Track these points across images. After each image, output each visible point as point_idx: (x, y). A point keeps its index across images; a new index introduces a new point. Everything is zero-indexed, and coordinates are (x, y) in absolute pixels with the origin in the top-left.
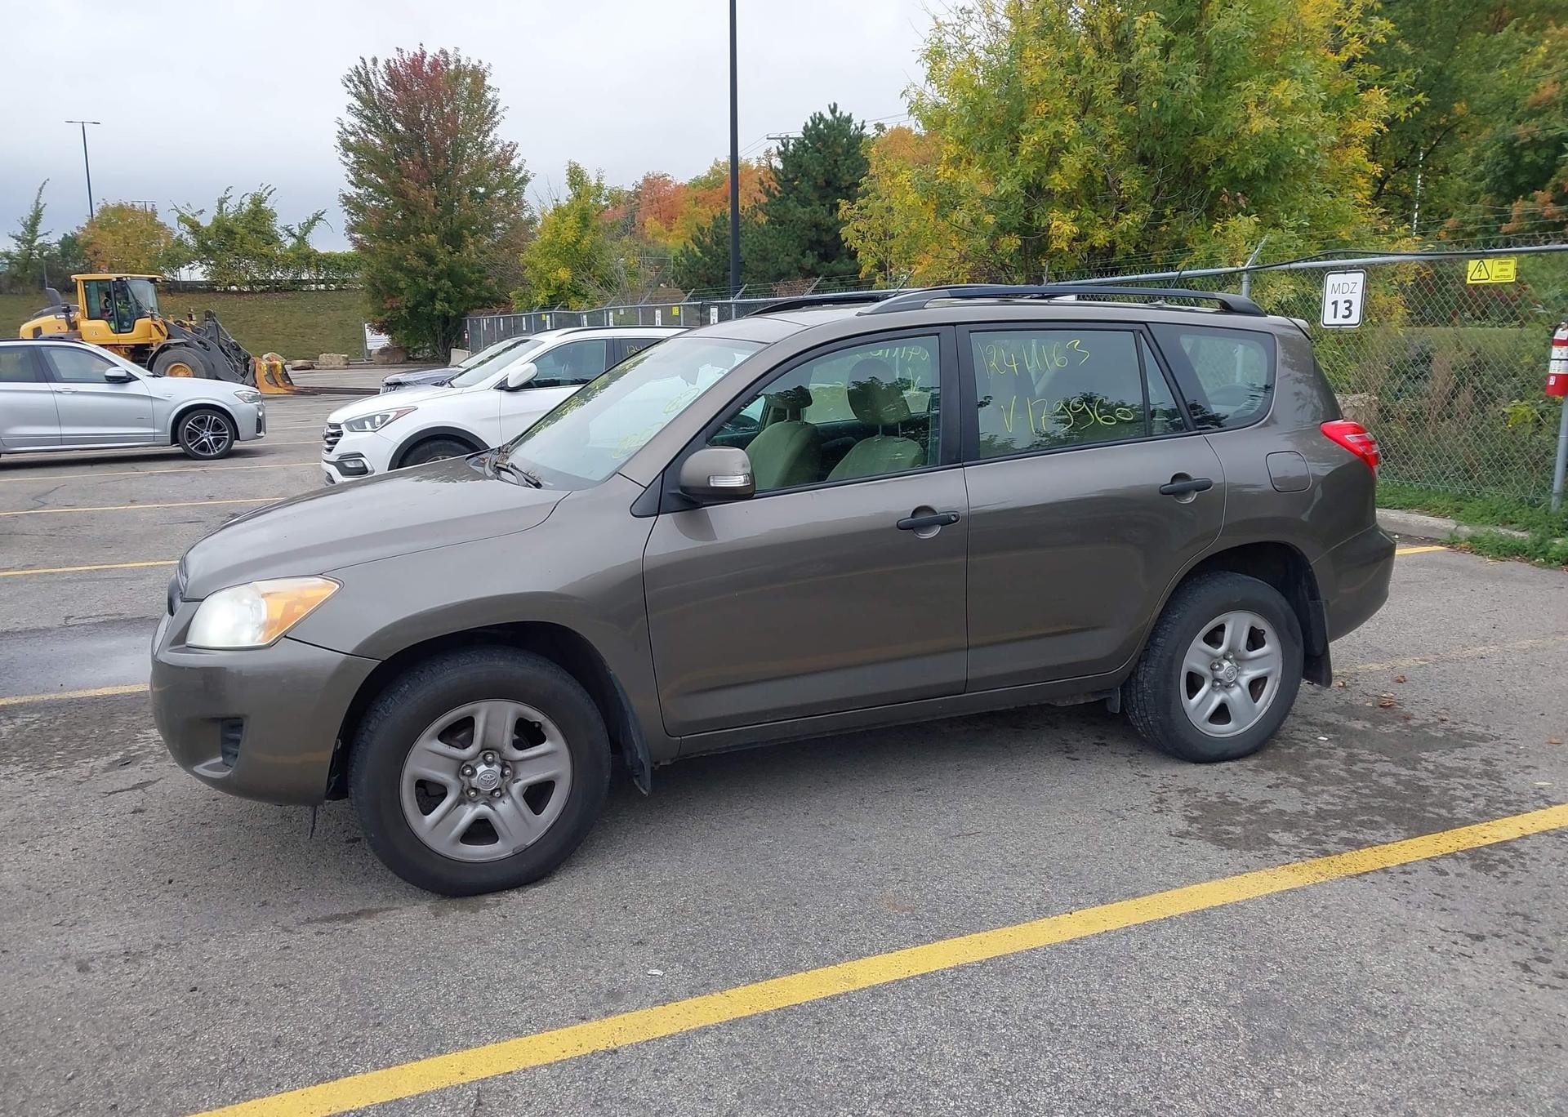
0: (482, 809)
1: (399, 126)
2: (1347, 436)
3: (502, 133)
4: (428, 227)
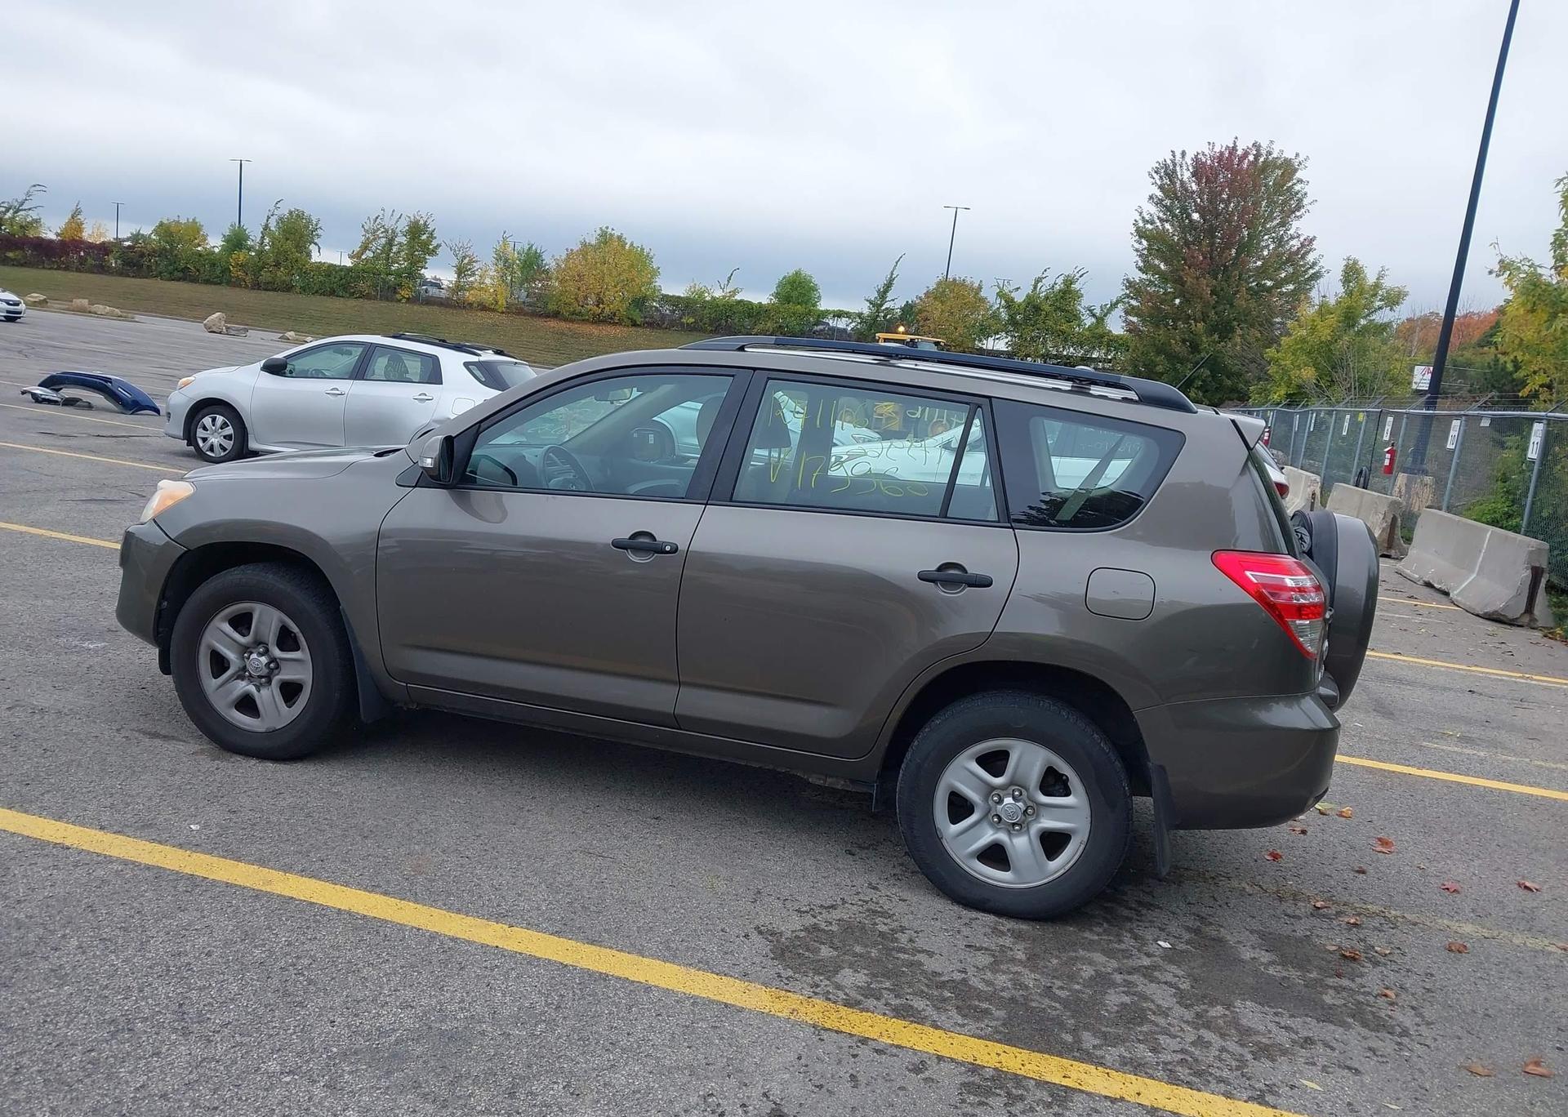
1: (1196, 216)
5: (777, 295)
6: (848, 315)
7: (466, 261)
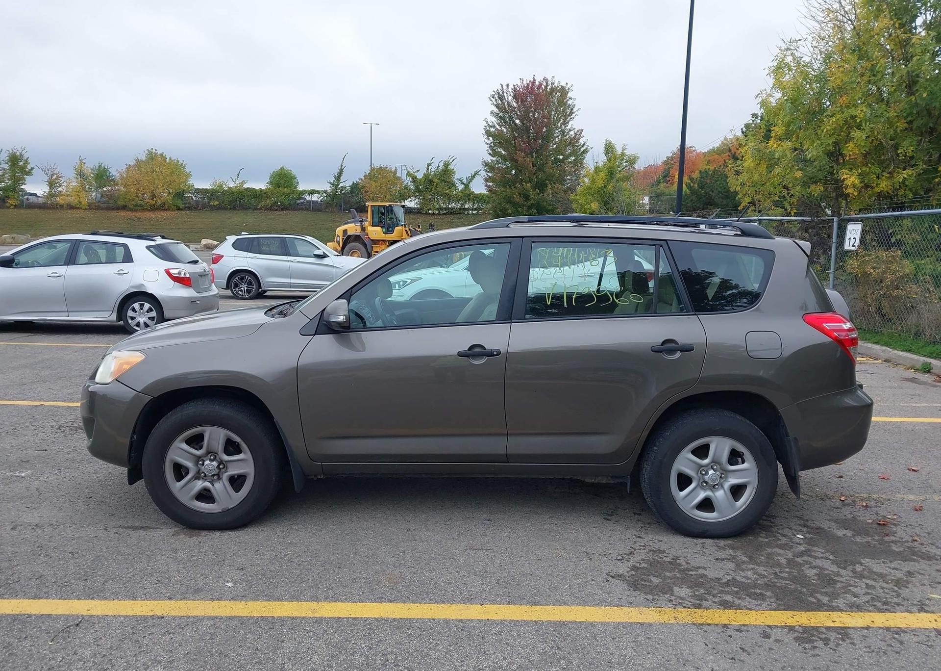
0: (207, 484)
1: (518, 122)
2: (824, 325)
3: (575, 124)
4: (527, 179)
5: (271, 183)
6: (318, 192)
7: (54, 177)
